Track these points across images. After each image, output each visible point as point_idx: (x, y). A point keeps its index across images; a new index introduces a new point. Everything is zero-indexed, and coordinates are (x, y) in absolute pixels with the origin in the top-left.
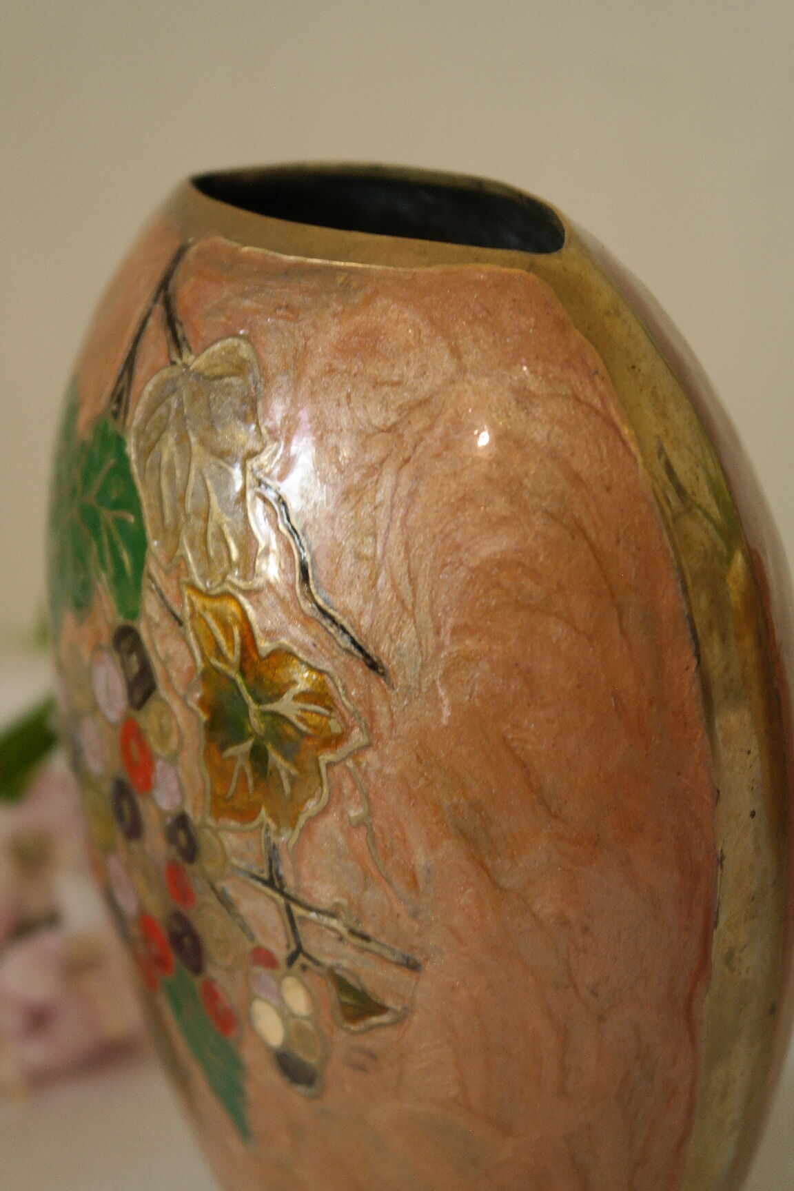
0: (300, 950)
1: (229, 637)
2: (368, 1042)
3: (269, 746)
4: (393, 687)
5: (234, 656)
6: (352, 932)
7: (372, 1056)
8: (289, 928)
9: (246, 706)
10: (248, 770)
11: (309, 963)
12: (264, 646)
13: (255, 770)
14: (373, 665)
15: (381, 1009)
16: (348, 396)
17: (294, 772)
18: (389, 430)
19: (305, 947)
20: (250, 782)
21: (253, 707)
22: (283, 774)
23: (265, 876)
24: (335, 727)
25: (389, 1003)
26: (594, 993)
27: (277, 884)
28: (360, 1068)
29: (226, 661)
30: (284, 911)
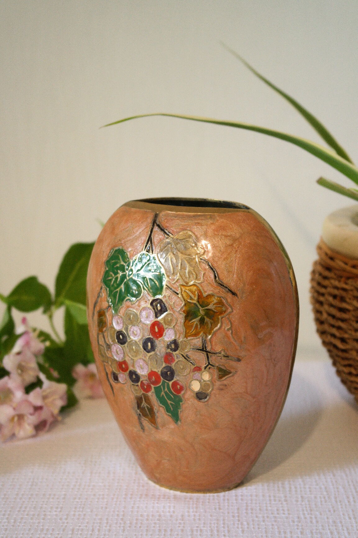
0: (209, 364)
1: (195, 295)
2: (225, 382)
3: (205, 317)
4: (238, 298)
5: (196, 298)
6: (224, 356)
7: (226, 385)
8: (207, 359)
9: (199, 309)
10: (198, 324)
11: (211, 367)
12: (205, 295)
13: (200, 324)
14: (234, 294)
15: (230, 373)
16: (220, 239)
17: (212, 321)
18: (231, 245)
19: (211, 363)
20: (199, 326)
21: (201, 309)
22: (209, 323)
23: (201, 348)
24: (224, 309)
25: (232, 370)
26: (274, 360)
27: (205, 349)
28: (222, 389)
29: (193, 300)
30: (206, 356)
